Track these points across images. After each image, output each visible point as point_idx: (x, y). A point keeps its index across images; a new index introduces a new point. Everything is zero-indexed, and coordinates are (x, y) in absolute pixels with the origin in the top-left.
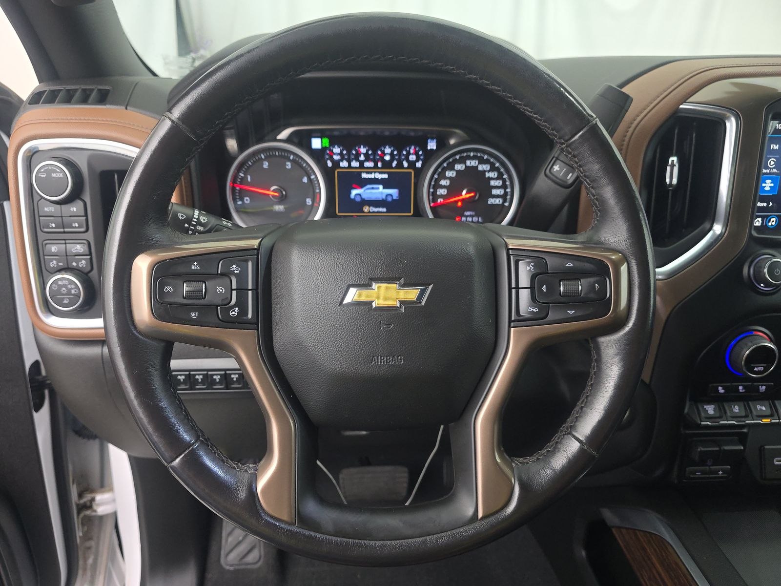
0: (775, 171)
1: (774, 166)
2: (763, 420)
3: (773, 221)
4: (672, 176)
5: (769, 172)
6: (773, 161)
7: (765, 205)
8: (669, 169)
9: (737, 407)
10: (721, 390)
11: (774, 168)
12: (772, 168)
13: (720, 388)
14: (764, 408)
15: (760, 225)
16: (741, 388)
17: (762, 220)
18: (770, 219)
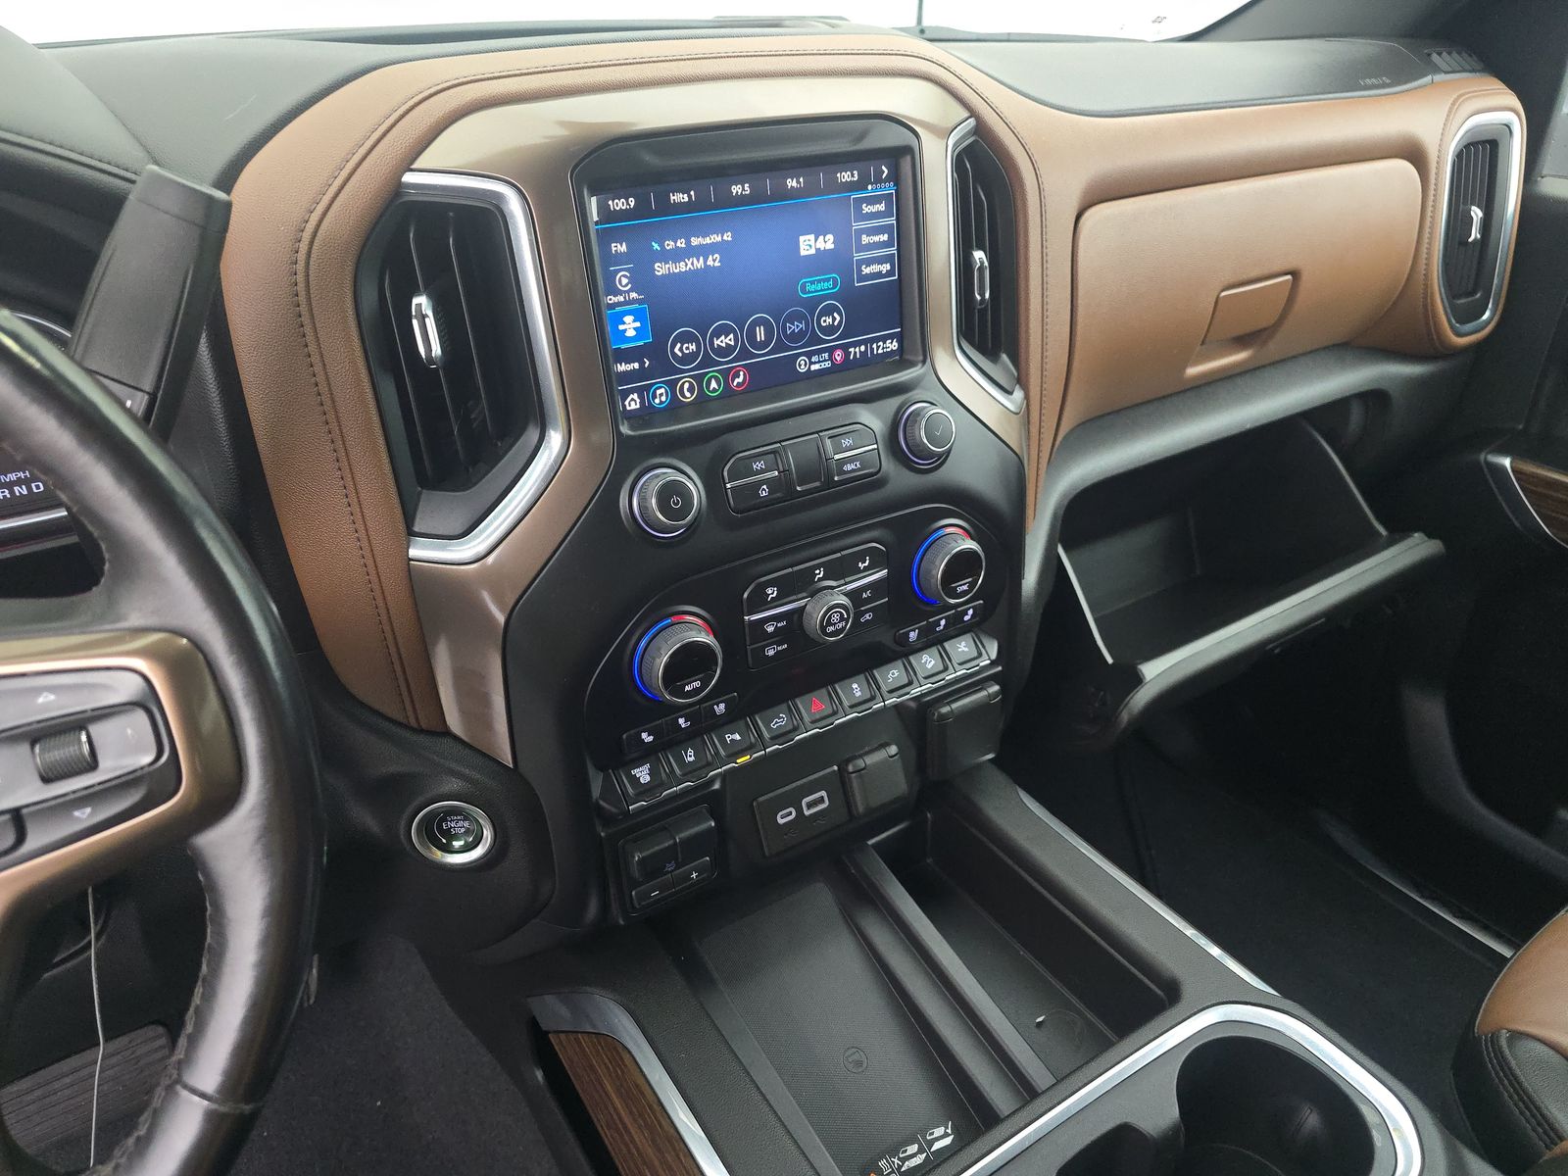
0: (634, 295)
1: (630, 286)
2: (738, 761)
3: (661, 395)
4: (429, 340)
5: (623, 300)
6: (624, 276)
7: (636, 365)
8: (415, 322)
9: (690, 752)
10: (647, 738)
11: (631, 290)
12: (628, 292)
13: (644, 735)
14: (737, 737)
15: (638, 406)
16: (681, 721)
17: (639, 397)
18: (655, 392)
